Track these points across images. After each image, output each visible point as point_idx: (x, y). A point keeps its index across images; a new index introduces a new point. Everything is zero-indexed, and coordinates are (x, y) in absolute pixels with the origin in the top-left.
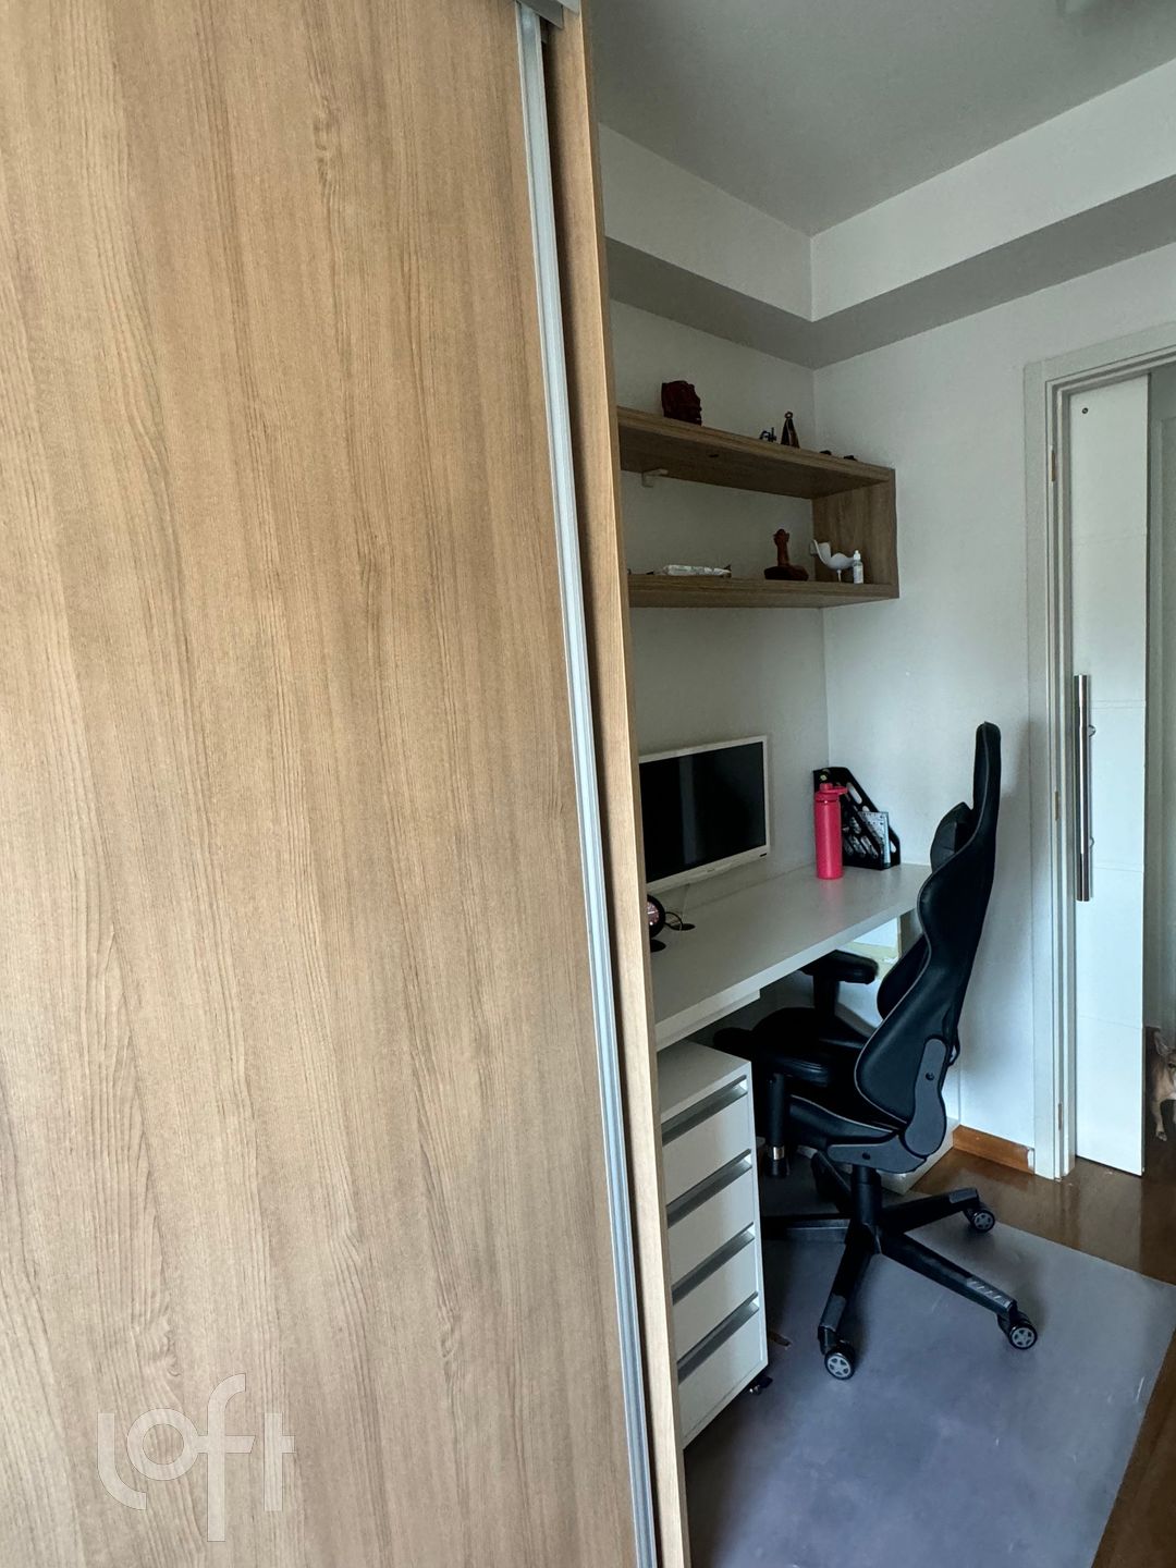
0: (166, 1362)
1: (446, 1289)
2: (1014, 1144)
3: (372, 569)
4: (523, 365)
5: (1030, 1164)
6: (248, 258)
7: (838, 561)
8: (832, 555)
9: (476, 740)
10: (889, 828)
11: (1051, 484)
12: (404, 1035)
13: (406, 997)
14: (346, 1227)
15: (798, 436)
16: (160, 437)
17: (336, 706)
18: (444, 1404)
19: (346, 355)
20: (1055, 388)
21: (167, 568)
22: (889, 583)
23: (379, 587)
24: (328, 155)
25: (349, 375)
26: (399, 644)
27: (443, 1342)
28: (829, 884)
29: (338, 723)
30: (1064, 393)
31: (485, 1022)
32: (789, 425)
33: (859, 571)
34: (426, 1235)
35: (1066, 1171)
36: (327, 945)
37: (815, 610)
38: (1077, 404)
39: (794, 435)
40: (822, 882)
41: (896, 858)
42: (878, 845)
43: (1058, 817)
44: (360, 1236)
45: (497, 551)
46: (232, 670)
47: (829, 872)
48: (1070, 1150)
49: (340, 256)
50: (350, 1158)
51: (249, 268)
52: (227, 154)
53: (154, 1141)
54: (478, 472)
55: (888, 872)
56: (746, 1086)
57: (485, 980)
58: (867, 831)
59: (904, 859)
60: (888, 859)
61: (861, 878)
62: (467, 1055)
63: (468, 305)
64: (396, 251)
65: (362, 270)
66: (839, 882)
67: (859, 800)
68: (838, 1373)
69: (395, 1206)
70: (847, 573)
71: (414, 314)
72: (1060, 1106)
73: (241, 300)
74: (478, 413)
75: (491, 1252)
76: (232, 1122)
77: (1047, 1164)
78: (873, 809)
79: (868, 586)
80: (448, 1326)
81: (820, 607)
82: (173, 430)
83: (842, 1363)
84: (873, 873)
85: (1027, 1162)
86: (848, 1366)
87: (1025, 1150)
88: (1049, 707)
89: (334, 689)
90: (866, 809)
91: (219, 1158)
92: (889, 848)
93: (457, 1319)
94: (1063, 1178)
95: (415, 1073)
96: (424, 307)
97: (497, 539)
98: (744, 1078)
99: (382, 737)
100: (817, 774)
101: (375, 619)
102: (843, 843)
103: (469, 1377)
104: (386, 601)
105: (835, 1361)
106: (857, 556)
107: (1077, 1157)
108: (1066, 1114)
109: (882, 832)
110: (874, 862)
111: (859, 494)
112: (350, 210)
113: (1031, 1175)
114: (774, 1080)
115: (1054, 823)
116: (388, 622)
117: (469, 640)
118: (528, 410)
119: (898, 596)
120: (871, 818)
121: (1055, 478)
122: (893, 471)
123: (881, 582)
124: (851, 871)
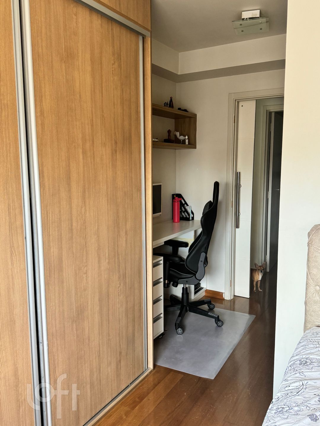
0: (86, 275)
1: (119, 278)
2: (220, 292)
3: (116, 143)
4: (137, 104)
5: (224, 297)
6: (103, 89)
7: (182, 138)
8: (180, 136)
9: (128, 175)
10: (192, 211)
11: (234, 124)
12: (116, 228)
13: (117, 221)
14: (107, 261)
15: (173, 103)
16: (93, 120)
17: (110, 167)
18: (118, 300)
19: (114, 104)
20: (235, 100)
21: (93, 142)
22: (194, 145)
23: (117, 146)
24: (113, 69)
25: (114, 108)
26: (119, 156)
27: (118, 288)
28: (176, 224)
29: (111, 170)
30: (237, 101)
31: (127, 229)
32: (171, 101)
33: (187, 141)
34: (117, 266)
35: (232, 298)
36: (107, 209)
37: (174, 150)
38: (241, 104)
39: (172, 103)
40: (174, 223)
41: (193, 218)
42: (189, 215)
43: (232, 207)
44: (109, 263)
45: (132, 140)
46: (99, 159)
47: (176, 221)
48: (233, 294)
49: (114, 87)
50: (108, 248)
51: (103, 91)
52: (102, 72)
53: (87, 237)
54: (130, 125)
55: (191, 221)
56: (162, 262)
57: (127, 221)
58: (186, 211)
59: (195, 219)
60: (191, 219)
61: (184, 223)
62: (124, 234)
63: (130, 93)
64: (121, 85)
65: (117, 89)
66: (179, 223)
67: (184, 203)
68: (179, 333)
69: (113, 259)
70: (184, 141)
71: (123, 96)
72: (231, 281)
73: (102, 96)
74: (131, 114)
75: (125, 273)
76: (95, 237)
77: (227, 297)
78: (187, 205)
79: (189, 145)
80: (119, 285)
81: (175, 149)
82: (94, 119)
83: (181, 330)
84: (187, 222)
85: (223, 296)
86: (182, 331)
87: (222, 293)
88: (231, 179)
89: (110, 163)
90: (185, 205)
91: (93, 242)
92: (191, 216)
93: (120, 284)
94: (231, 299)
95: (117, 235)
96: (124, 94)
97: (132, 137)
98: (161, 260)
99: (116, 173)
100: (173, 195)
101: (116, 152)
102: (180, 215)
103: (121, 296)
104: (117, 148)
105: (179, 330)
106: (187, 137)
107: (235, 296)
108: (232, 283)
109: (190, 211)
110: (187, 219)
111: (187, 120)
112: (116, 78)
113: (224, 299)
114: (167, 263)
115: (231, 208)
116: (118, 153)
117: (128, 156)
118: (138, 112)
119: (196, 148)
120: (187, 208)
121: (234, 123)
122: (196, 115)
123: (192, 144)
124: (182, 221)
